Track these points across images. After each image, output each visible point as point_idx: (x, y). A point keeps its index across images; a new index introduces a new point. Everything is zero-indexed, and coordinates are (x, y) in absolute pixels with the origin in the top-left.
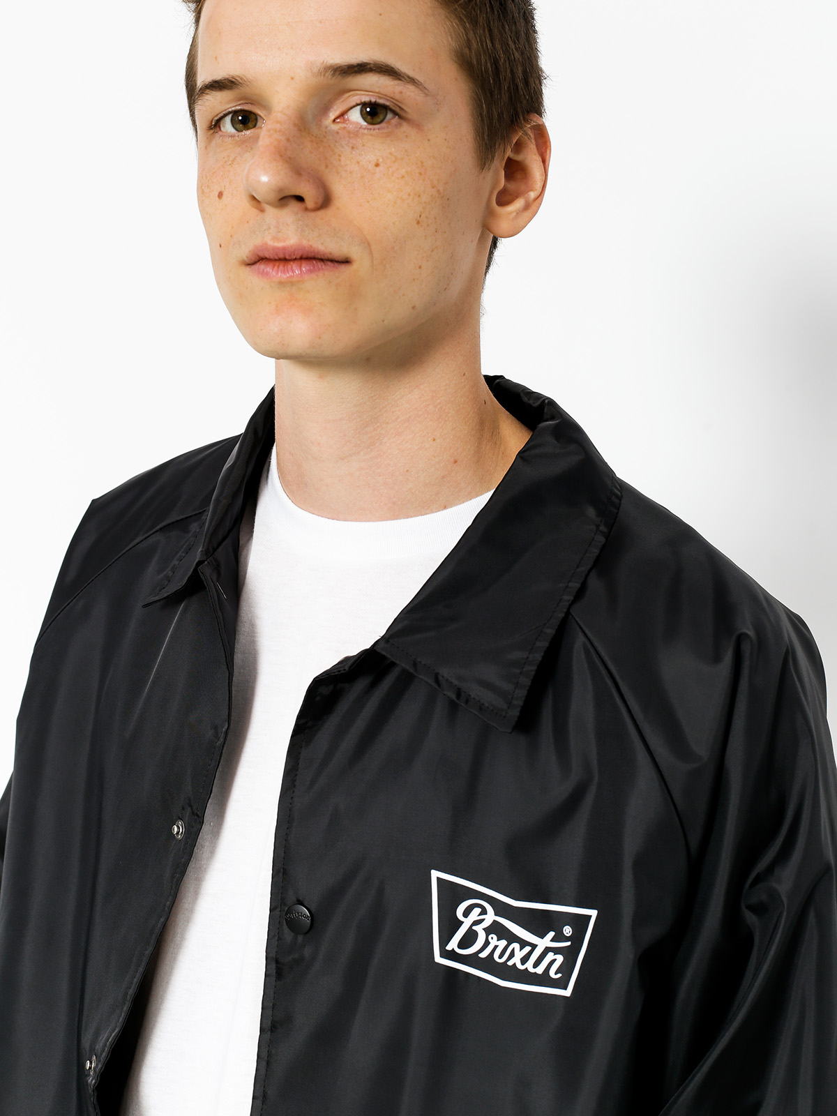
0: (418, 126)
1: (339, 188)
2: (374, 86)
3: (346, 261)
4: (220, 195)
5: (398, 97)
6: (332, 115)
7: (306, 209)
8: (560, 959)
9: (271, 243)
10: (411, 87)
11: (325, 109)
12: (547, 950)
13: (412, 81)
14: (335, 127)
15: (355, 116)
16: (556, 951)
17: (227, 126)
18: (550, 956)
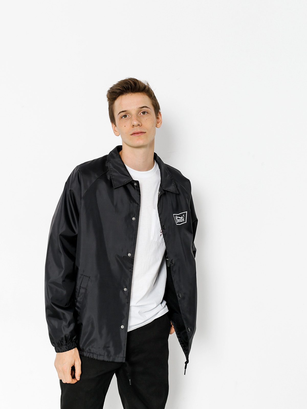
0: (150, 114)
1: (143, 123)
2: (145, 109)
3: (145, 133)
4: (125, 126)
5: (148, 110)
6: (139, 114)
7: (140, 126)
8: (184, 219)
9: (136, 131)
10: (149, 109)
11: (139, 113)
12: (182, 218)
13: (149, 108)
14: (140, 115)
15: (142, 114)
16: (183, 218)
17: (123, 117)
18: (183, 219)
